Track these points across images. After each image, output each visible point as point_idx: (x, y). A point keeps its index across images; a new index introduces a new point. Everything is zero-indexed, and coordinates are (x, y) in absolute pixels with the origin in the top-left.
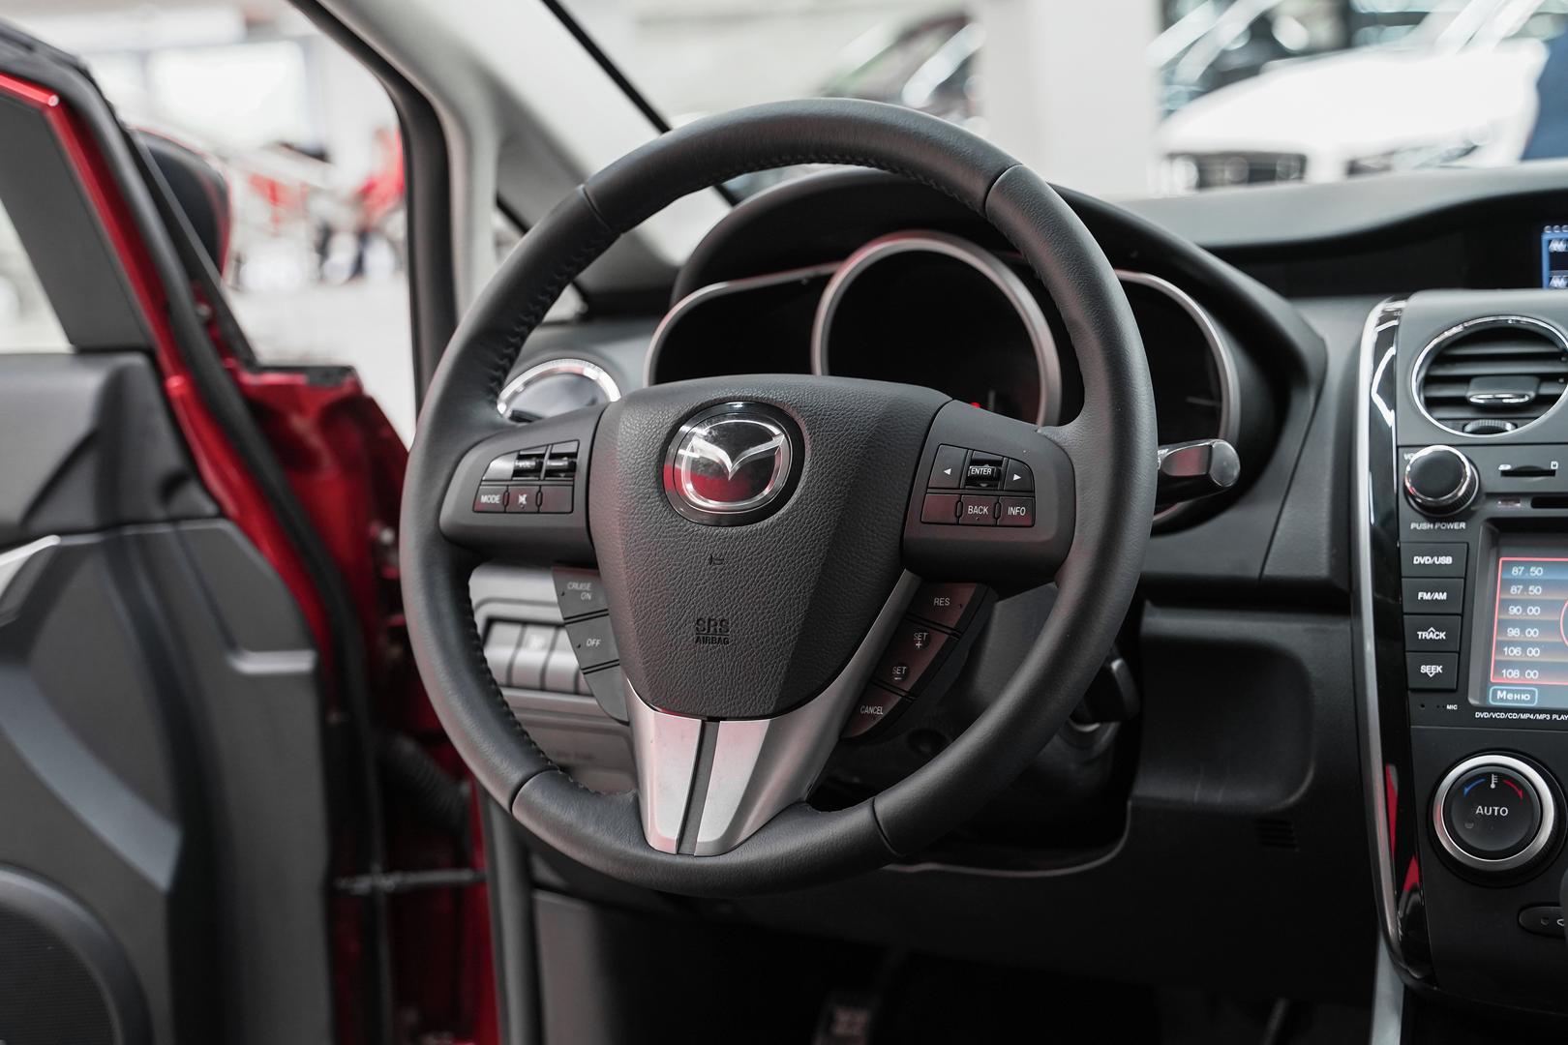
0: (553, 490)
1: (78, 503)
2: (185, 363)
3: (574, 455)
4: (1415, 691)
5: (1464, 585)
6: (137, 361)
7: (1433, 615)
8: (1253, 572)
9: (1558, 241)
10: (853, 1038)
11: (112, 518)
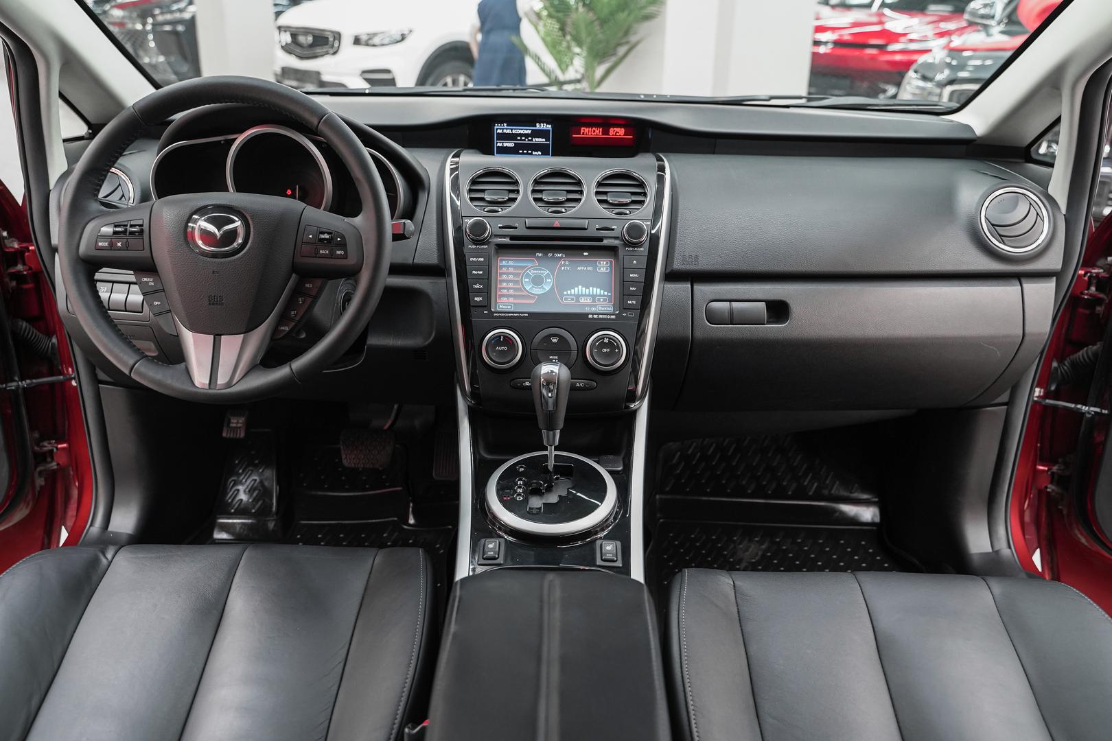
0: (133, 241)
3: (142, 225)
4: (473, 306)
5: (488, 268)
7: (478, 279)
9: (499, 129)
10: (240, 428)
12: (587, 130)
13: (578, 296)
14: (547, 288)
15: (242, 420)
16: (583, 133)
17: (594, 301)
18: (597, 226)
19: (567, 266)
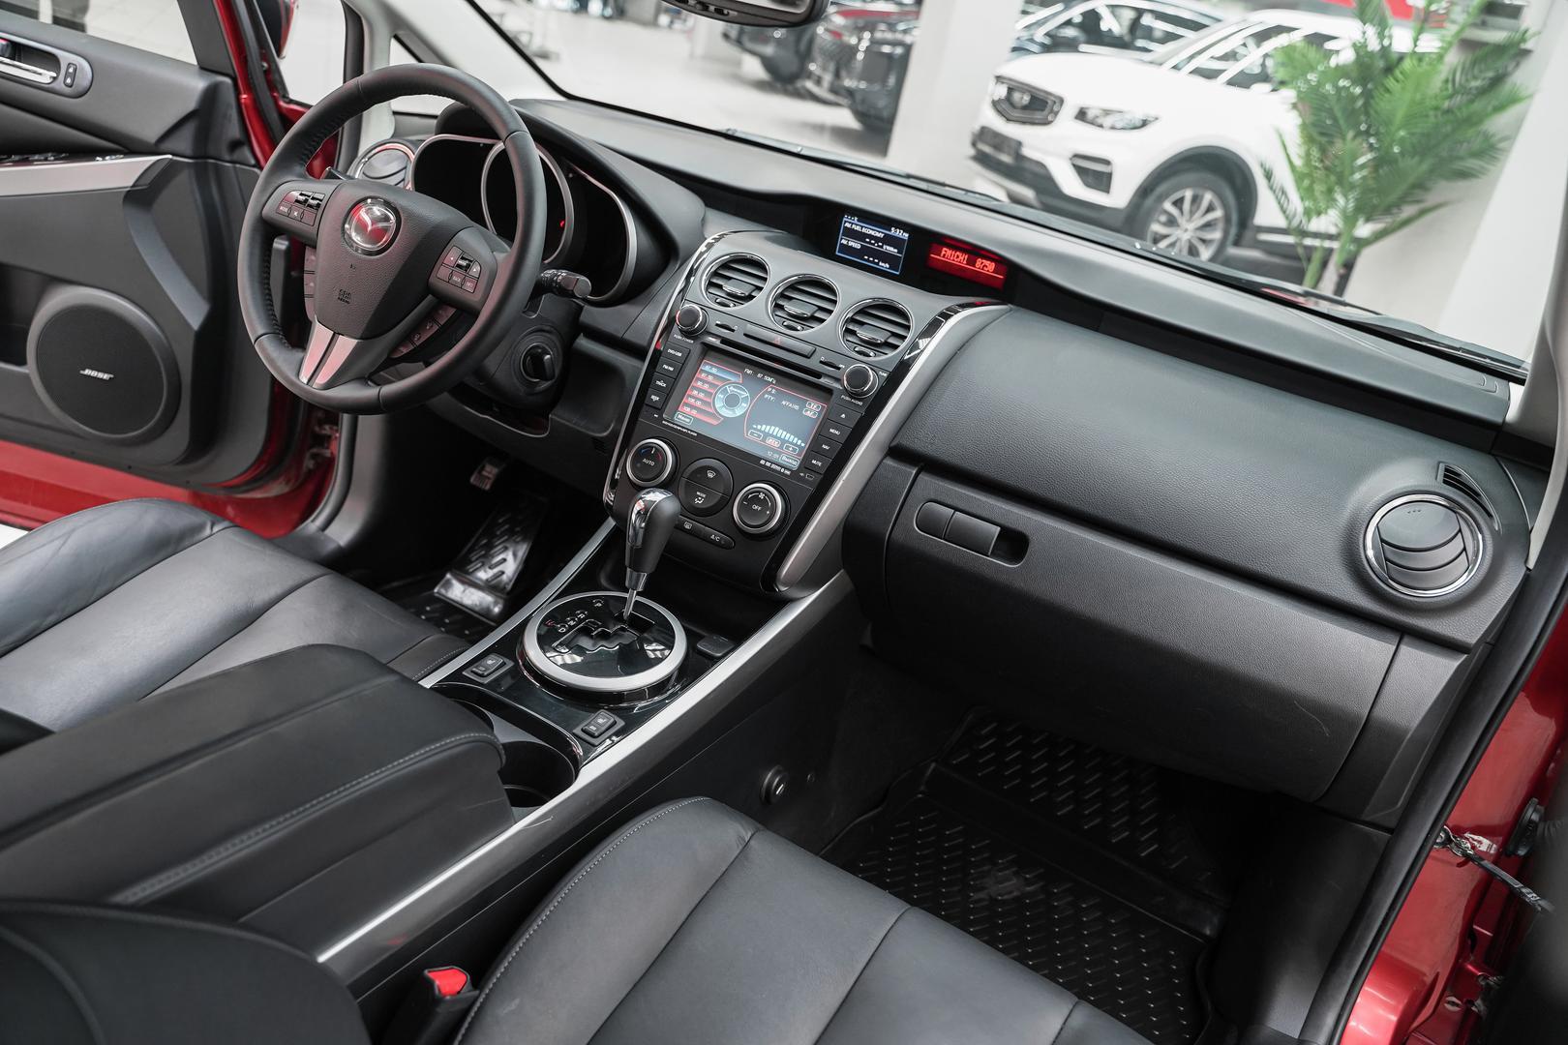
0: (309, 215)
1: (184, 141)
2: (250, 88)
3: (321, 200)
4: (647, 405)
5: (682, 366)
6: (228, 80)
7: (665, 375)
8: (620, 335)
9: (850, 223)
10: (489, 478)
11: (202, 152)
12: (949, 252)
13: (767, 435)
14: (739, 412)
15: (495, 471)
16: (944, 256)
17: (781, 447)
18: (823, 359)
19: (773, 395)
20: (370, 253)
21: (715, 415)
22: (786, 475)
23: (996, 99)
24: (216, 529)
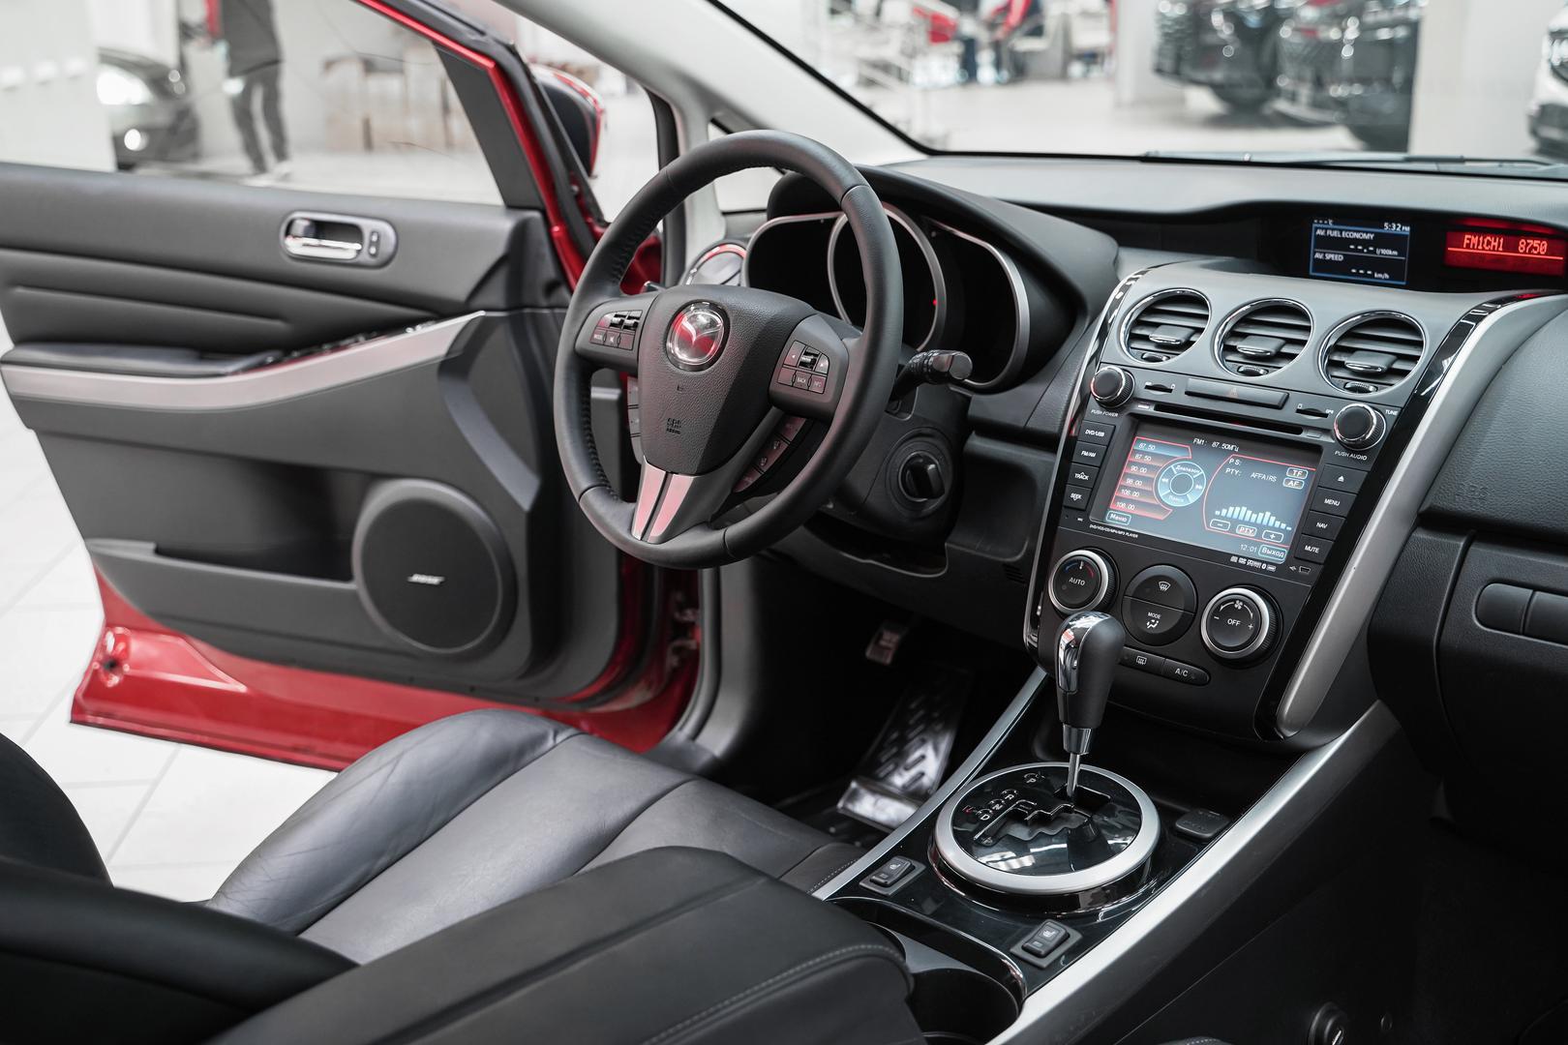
0: (626, 335)
1: (496, 294)
2: (562, 219)
3: (638, 319)
4: (1066, 507)
5: (1106, 449)
6: (536, 215)
7: (1086, 465)
8: (1022, 424)
9: (1321, 229)
10: (888, 649)
11: (516, 303)
12: (1475, 240)
13: (1236, 522)
14: (1192, 498)
15: (896, 638)
16: (1468, 246)
17: (1258, 536)
18: (1301, 406)
19: (1237, 467)
20: (699, 368)
21: (1161, 506)
22: (1270, 572)
23: (1557, 63)
24: (559, 739)
